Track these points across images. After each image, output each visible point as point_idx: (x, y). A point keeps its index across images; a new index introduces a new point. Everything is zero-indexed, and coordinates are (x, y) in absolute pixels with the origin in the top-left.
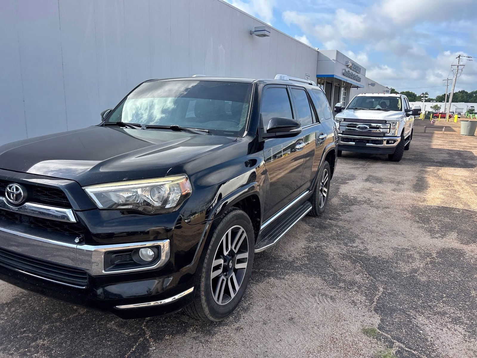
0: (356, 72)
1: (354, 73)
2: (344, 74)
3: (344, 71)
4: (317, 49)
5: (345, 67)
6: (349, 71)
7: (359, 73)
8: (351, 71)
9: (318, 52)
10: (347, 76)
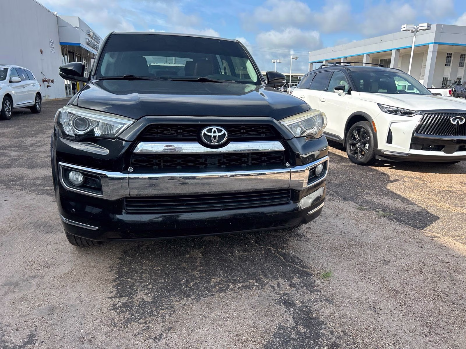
0: (97, 42)
1: (96, 43)
2: (88, 44)
3: (87, 40)
4: (56, 13)
5: (87, 37)
6: (91, 41)
7: (99, 44)
8: (93, 41)
9: (57, 16)
10: (90, 46)
